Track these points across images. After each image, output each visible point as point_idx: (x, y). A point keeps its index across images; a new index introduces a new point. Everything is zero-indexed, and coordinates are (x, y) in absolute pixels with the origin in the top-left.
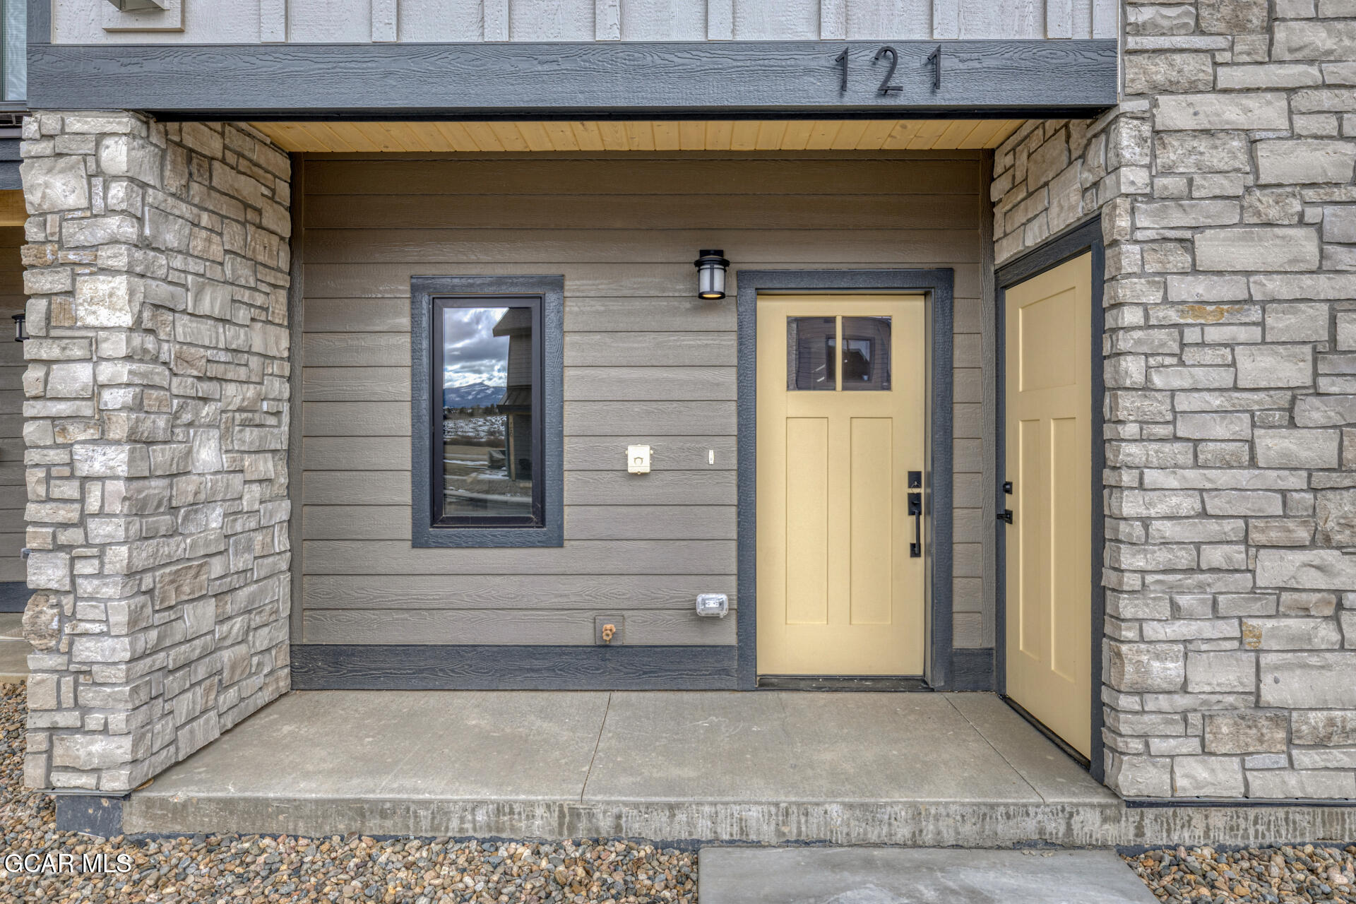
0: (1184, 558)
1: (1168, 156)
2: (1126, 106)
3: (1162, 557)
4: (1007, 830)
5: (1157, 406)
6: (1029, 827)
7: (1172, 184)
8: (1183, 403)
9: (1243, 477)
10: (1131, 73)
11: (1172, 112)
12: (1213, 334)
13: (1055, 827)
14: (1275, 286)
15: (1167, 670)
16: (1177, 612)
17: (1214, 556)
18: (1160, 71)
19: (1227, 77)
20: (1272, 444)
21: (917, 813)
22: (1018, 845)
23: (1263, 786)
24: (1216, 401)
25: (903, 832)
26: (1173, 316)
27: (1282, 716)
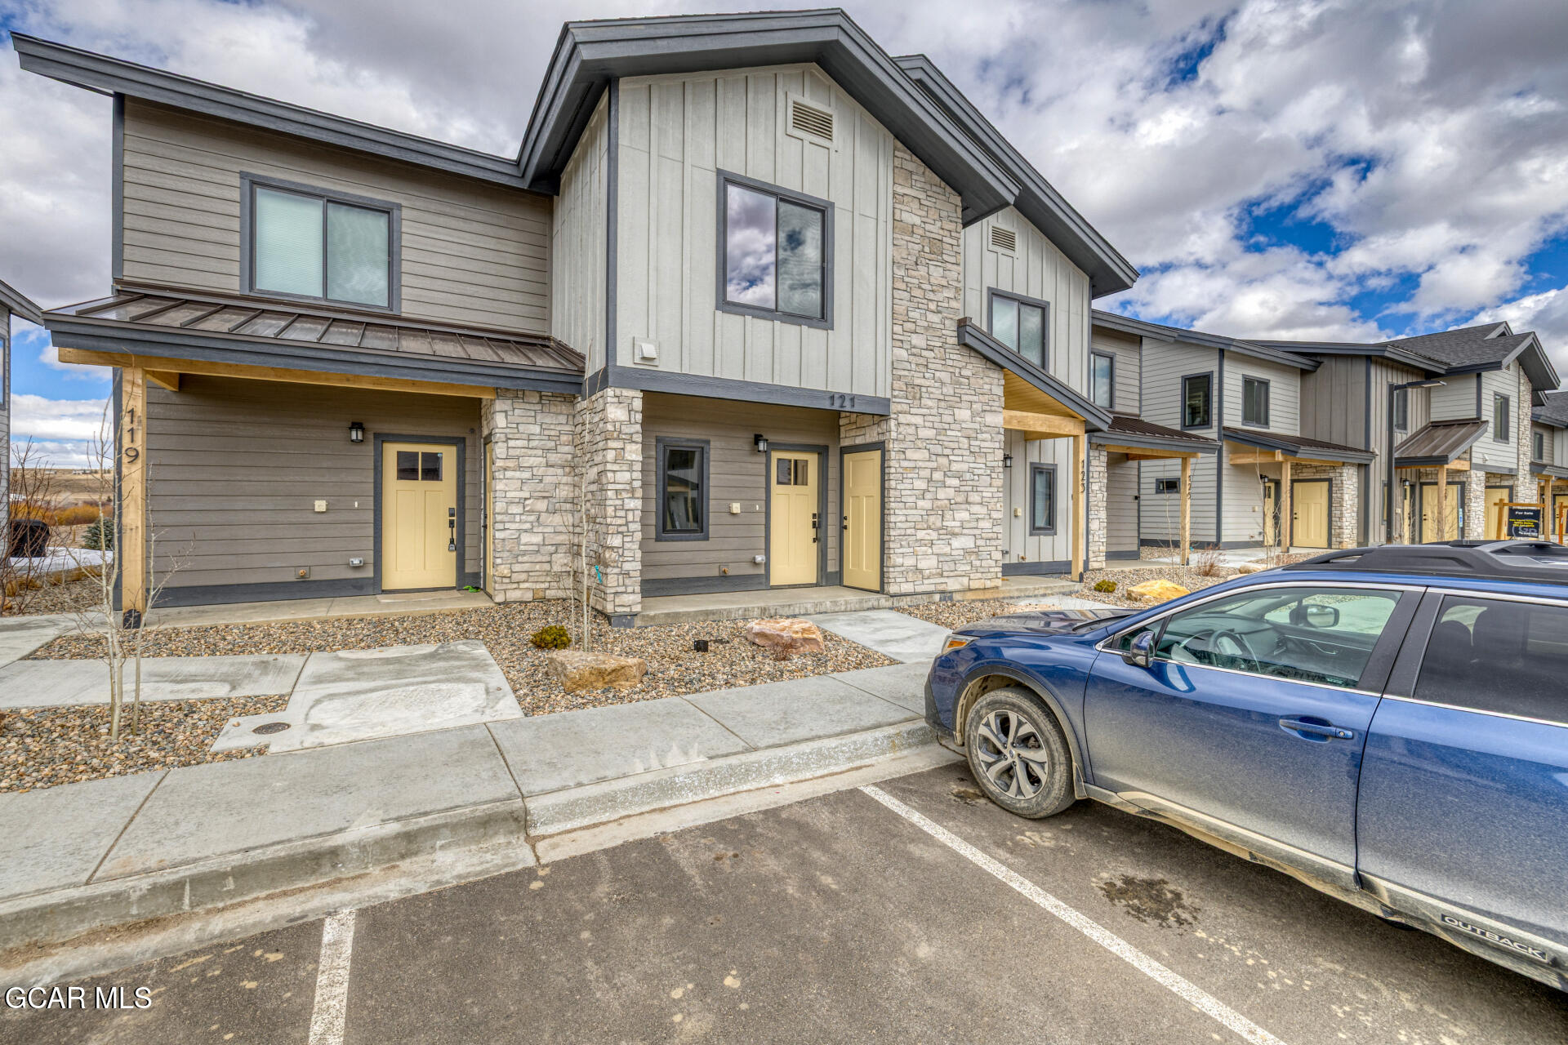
0: (903, 532)
1: (901, 429)
2: (893, 416)
3: (898, 532)
4: (866, 606)
5: (897, 493)
6: (870, 605)
7: (901, 437)
8: (903, 493)
9: (914, 512)
10: (894, 408)
11: (902, 418)
12: (910, 476)
13: (876, 604)
14: (920, 464)
15: (899, 561)
16: (901, 546)
17: (909, 532)
18: (899, 407)
19: (913, 411)
20: (921, 503)
21: (846, 603)
22: (868, 609)
23: (919, 589)
24: (909, 492)
25: (843, 608)
26: (901, 470)
27: (921, 571)
